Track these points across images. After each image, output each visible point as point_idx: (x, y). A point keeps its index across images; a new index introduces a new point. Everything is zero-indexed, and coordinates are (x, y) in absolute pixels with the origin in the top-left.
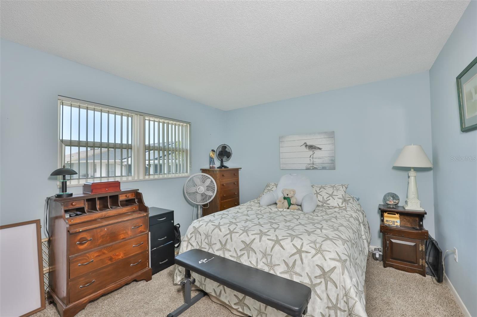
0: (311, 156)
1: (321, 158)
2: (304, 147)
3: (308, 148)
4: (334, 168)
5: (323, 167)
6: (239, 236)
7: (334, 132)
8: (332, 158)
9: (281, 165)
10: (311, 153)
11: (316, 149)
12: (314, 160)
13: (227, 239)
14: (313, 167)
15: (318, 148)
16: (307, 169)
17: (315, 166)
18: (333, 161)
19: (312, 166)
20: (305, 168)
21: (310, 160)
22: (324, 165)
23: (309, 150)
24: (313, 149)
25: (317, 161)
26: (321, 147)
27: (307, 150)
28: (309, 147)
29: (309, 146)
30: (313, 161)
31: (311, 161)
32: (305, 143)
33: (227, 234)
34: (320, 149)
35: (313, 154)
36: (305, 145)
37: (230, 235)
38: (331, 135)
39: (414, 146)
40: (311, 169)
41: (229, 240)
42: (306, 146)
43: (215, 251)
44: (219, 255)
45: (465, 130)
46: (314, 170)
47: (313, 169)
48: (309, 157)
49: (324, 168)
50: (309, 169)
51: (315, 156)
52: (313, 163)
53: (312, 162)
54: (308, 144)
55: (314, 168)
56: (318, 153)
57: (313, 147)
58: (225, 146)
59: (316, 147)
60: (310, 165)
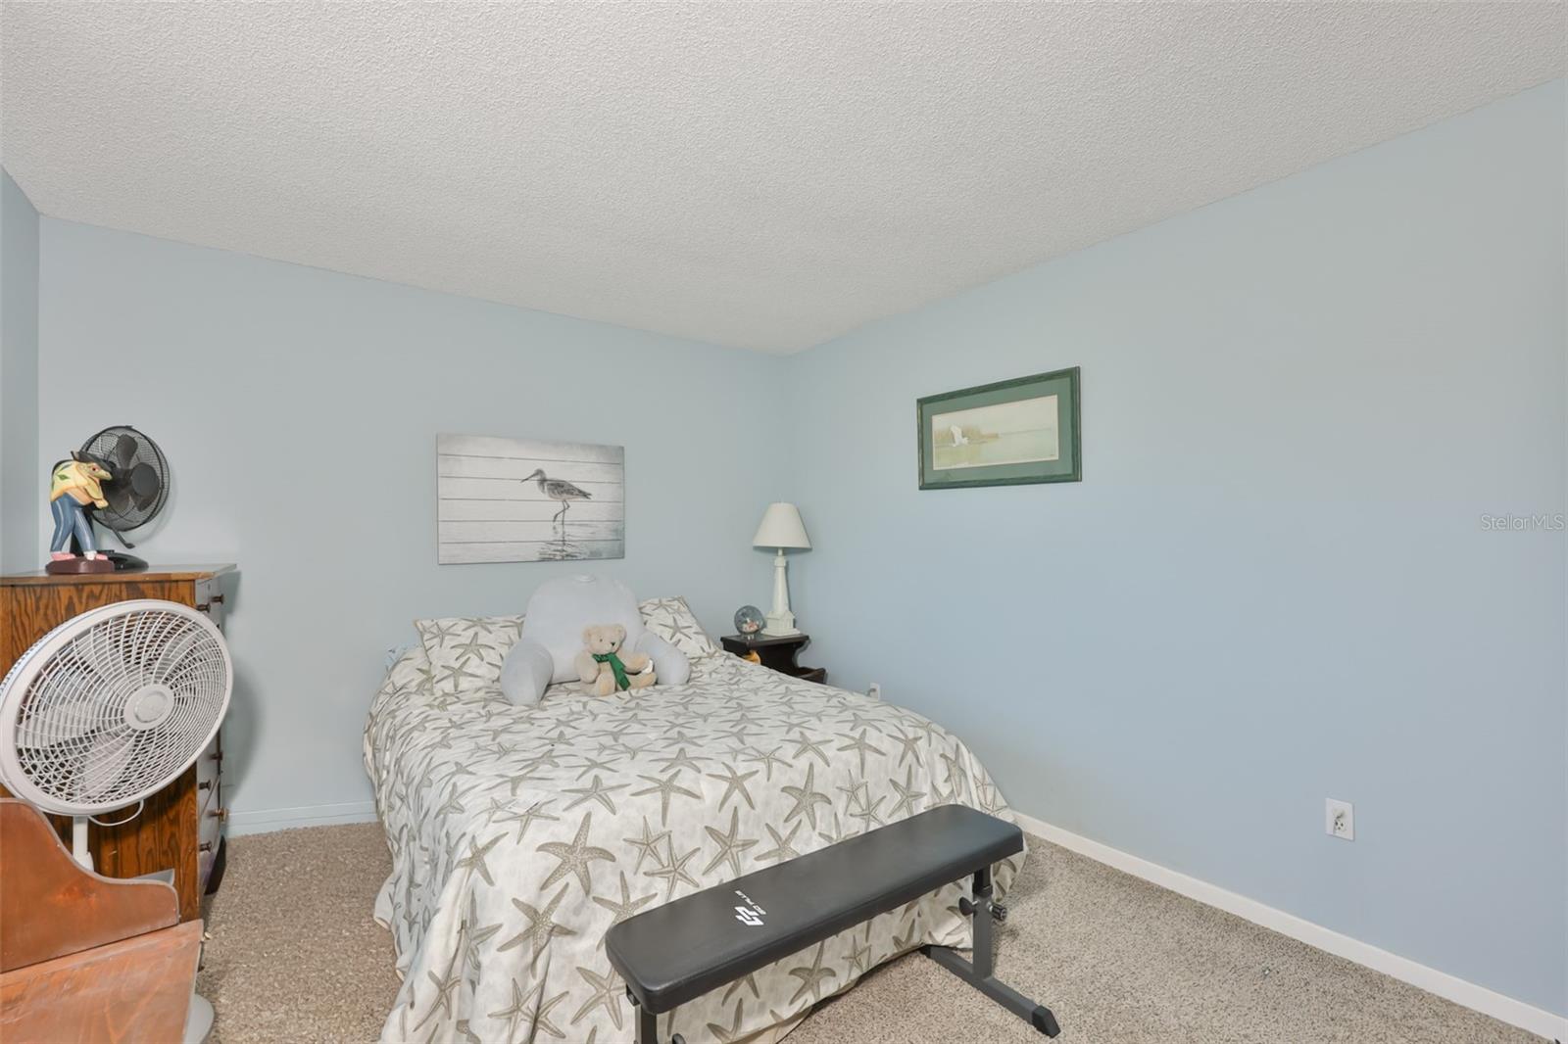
0: (556, 516)
1: (587, 525)
2: (534, 483)
3: (549, 489)
4: (620, 554)
5: (591, 553)
6: (768, 779)
7: (622, 448)
8: (617, 523)
9: (441, 547)
10: (558, 506)
11: (572, 494)
12: (567, 529)
13: (736, 808)
14: (565, 553)
15: (580, 492)
16: (543, 560)
17: (569, 550)
18: (619, 535)
19: (560, 548)
20: (536, 557)
21: (554, 528)
22: (596, 546)
23: (551, 497)
24: (565, 496)
25: (575, 533)
26: (587, 491)
27: (546, 496)
28: (552, 487)
29: (552, 485)
30: (564, 533)
31: (556, 533)
32: (539, 472)
33: (726, 794)
34: (585, 495)
35: (564, 511)
36: (538, 477)
37: (737, 791)
38: (615, 457)
39: (786, 504)
40: (557, 558)
41: (744, 809)
42: (543, 481)
43: (697, 878)
44: (715, 884)
45: (930, 482)
46: (565, 563)
47: (563, 559)
48: (552, 519)
49: (595, 556)
50: (550, 559)
51: (569, 516)
52: (564, 541)
53: (559, 537)
54: (548, 476)
55: (567, 556)
56: (577, 506)
57: (566, 488)
58: (132, 439)
59: (574, 489)
60: (553, 547)
